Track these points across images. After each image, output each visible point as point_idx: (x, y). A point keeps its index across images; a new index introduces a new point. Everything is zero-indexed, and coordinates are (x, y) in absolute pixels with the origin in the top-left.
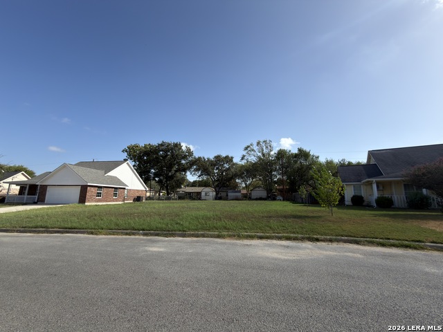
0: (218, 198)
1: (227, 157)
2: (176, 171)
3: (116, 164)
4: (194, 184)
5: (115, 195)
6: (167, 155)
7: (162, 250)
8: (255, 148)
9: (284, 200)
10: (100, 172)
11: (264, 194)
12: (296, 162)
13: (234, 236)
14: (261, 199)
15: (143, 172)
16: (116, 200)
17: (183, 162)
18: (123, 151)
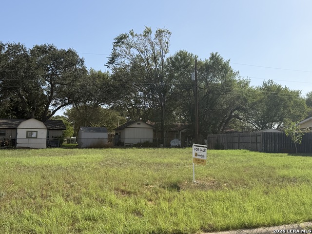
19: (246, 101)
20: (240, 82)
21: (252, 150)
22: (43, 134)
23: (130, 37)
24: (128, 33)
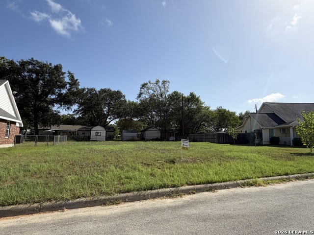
11: (158, 134)
19: (208, 117)
20: (206, 107)
21: (212, 142)
22: (104, 134)
23: (149, 84)
24: (148, 82)
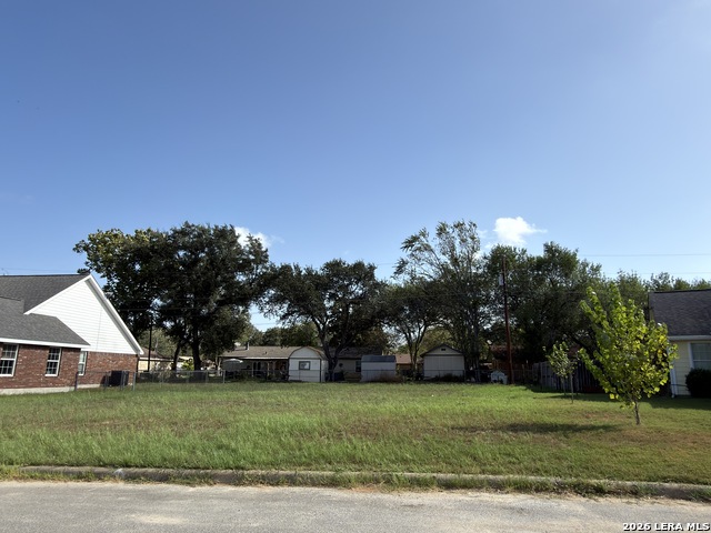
0: (333, 376)
1: (359, 266)
2: (221, 303)
3: (57, 284)
4: (269, 338)
5: (51, 367)
6: (197, 260)
7: (175, 521)
8: (433, 241)
9: (510, 382)
10: (13, 305)
11: (456, 365)
12: (540, 280)
13: (377, 481)
14: (449, 379)
15: (130, 307)
16: (54, 383)
17: (241, 278)
18: (77, 249)
22: (316, 365)
